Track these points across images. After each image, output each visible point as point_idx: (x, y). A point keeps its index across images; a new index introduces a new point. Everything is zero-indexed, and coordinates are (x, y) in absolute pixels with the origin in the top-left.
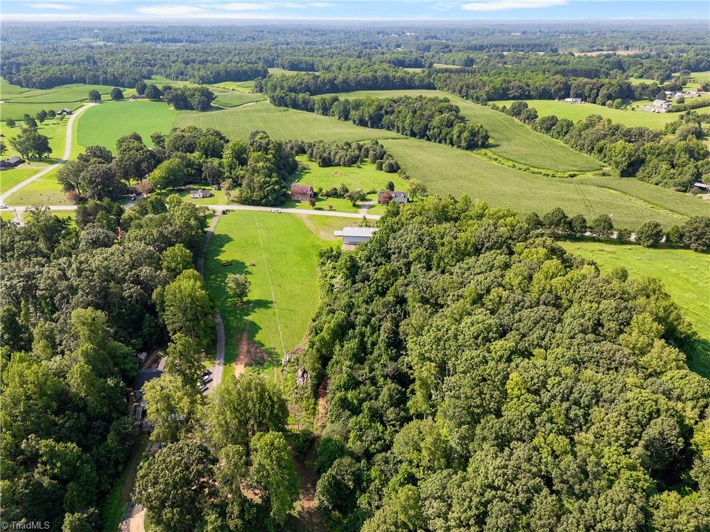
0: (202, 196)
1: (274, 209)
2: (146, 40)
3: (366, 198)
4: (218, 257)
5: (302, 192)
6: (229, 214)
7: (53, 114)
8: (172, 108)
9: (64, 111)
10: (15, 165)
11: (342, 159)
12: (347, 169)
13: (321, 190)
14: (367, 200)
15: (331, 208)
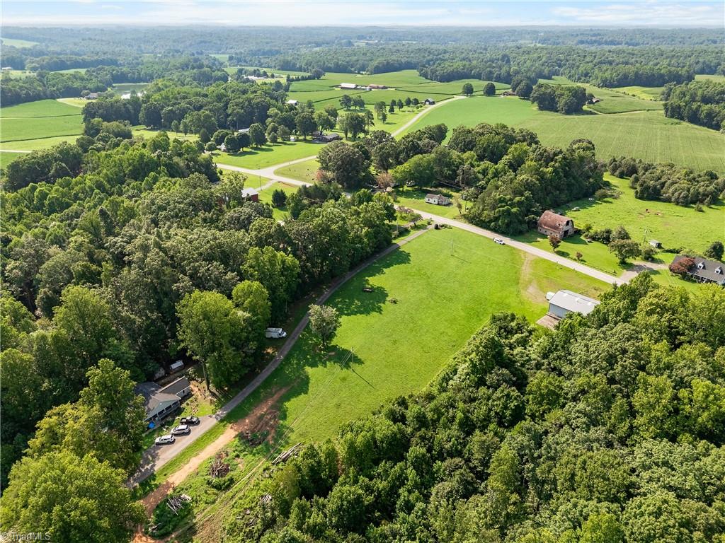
0: (437, 202)
1: (498, 237)
2: (582, 42)
3: (656, 257)
4: (369, 279)
5: (553, 224)
6: (443, 230)
7: (416, 102)
8: (535, 107)
9: (427, 100)
10: (329, 141)
11: (676, 194)
12: (679, 209)
13: (589, 228)
14: (653, 260)
15: (579, 258)
